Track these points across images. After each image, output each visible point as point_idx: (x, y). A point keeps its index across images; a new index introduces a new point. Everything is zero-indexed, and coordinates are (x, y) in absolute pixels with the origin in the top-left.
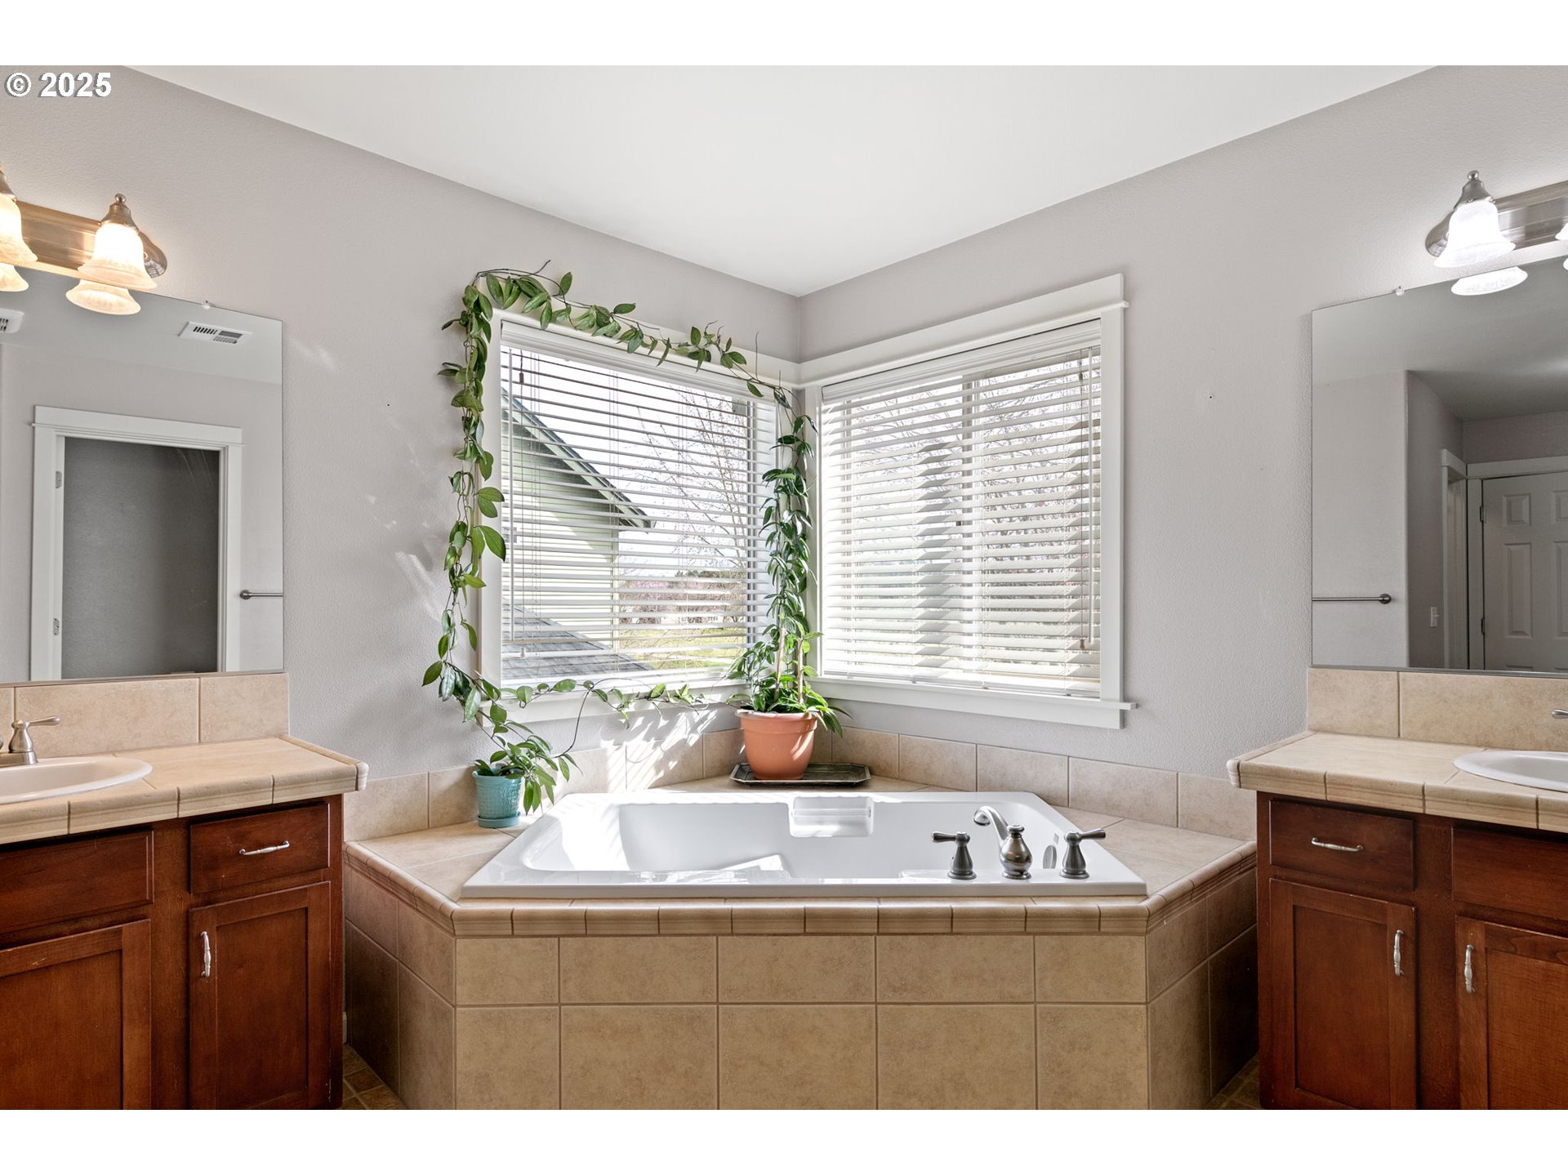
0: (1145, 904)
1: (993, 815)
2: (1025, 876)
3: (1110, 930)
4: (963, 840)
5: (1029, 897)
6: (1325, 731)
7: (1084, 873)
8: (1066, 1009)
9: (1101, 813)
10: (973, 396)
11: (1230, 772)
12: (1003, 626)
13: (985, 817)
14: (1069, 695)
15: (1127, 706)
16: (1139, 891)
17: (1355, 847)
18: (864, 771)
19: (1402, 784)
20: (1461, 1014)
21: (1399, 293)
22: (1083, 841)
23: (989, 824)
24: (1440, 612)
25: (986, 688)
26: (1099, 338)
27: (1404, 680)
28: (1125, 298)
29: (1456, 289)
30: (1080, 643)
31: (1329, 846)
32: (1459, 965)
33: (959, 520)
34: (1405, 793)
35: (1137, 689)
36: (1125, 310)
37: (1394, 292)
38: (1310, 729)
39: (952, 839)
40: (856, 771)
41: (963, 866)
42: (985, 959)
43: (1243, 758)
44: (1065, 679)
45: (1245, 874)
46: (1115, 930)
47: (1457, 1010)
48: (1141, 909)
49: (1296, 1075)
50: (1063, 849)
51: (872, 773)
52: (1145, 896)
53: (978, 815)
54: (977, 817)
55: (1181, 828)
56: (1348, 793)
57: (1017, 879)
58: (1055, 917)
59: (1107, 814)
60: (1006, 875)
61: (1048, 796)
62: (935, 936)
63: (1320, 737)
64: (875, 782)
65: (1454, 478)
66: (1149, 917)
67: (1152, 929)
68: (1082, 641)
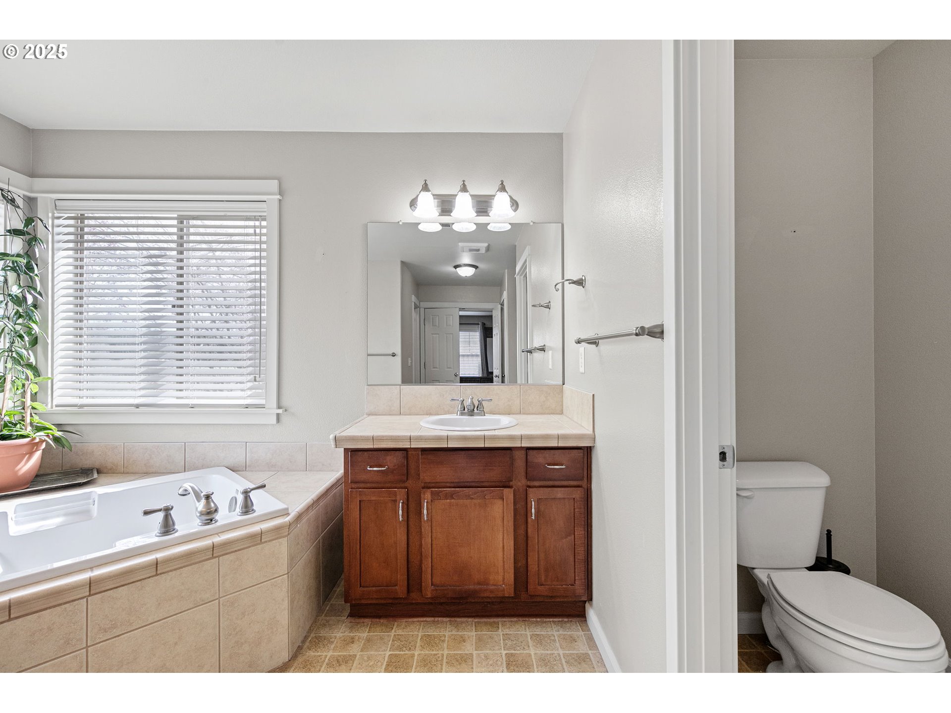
0: (288, 519)
1: (192, 488)
2: (213, 522)
3: (266, 540)
4: (167, 510)
5: (216, 534)
6: (373, 415)
7: (253, 510)
8: (240, 594)
9: (266, 471)
10: (185, 229)
11: (331, 441)
12: (211, 369)
13: (186, 490)
14: (247, 408)
15: (280, 411)
16: (285, 513)
17: (385, 467)
18: (92, 472)
19: (403, 436)
20: (423, 530)
21: (401, 223)
22: (252, 492)
23: (189, 493)
24: (412, 360)
25: (192, 408)
26: (265, 212)
27: (402, 389)
28: (280, 194)
29: (421, 227)
30: (254, 379)
31: (375, 469)
32: (422, 510)
33: (174, 304)
34: (404, 440)
35: (285, 402)
36: (280, 200)
37: (399, 222)
38: (367, 414)
39: (160, 510)
40: (86, 473)
41: (168, 527)
42: (183, 584)
43: (337, 433)
44: (244, 399)
45: (338, 488)
46: (271, 538)
47: (421, 529)
48: (285, 522)
49: (360, 582)
50: (240, 498)
51: (99, 472)
52: (288, 514)
53: (181, 490)
54: (181, 492)
55: (309, 471)
56: (382, 443)
57: (208, 525)
58: (233, 542)
59: (269, 471)
60: (201, 524)
61: (234, 467)
62: (143, 581)
63: (371, 417)
64: (103, 479)
65: (416, 307)
66: (290, 525)
67: (291, 532)
68: (255, 377)
